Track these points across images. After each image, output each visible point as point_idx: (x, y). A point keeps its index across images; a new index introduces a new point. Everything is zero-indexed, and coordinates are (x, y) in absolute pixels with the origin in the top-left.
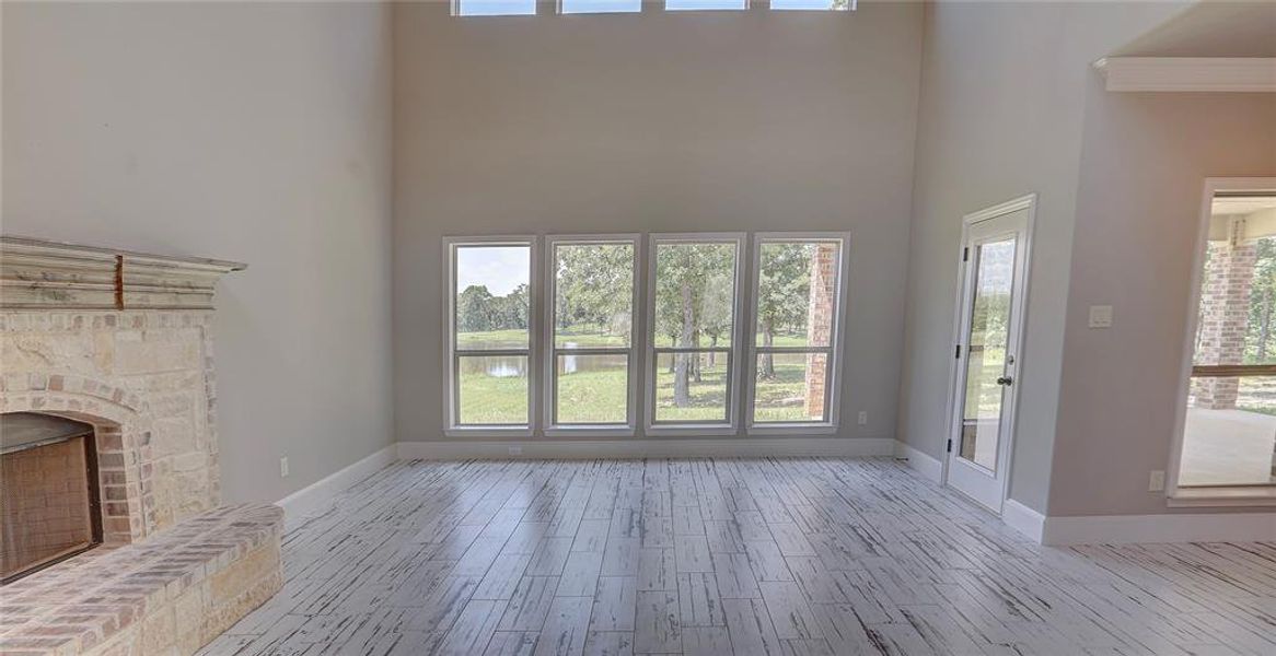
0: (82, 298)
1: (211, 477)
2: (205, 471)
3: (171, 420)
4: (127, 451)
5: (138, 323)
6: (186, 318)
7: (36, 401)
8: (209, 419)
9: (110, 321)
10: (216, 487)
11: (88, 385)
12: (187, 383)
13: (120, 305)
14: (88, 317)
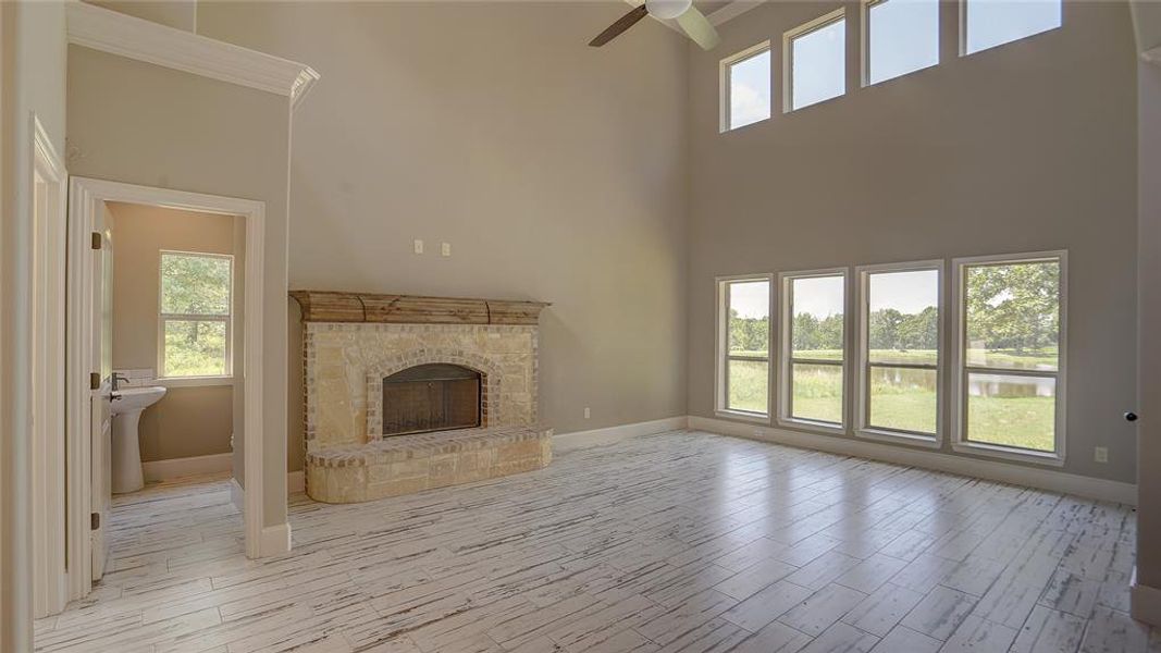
0: (474, 319)
1: (532, 407)
2: (529, 404)
3: (512, 376)
4: (489, 386)
5: (498, 330)
6: (523, 329)
7: (453, 360)
8: (534, 378)
9: (486, 329)
10: (535, 413)
11: (474, 355)
12: (522, 360)
13: (489, 323)
14: (476, 327)
